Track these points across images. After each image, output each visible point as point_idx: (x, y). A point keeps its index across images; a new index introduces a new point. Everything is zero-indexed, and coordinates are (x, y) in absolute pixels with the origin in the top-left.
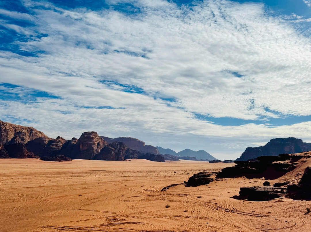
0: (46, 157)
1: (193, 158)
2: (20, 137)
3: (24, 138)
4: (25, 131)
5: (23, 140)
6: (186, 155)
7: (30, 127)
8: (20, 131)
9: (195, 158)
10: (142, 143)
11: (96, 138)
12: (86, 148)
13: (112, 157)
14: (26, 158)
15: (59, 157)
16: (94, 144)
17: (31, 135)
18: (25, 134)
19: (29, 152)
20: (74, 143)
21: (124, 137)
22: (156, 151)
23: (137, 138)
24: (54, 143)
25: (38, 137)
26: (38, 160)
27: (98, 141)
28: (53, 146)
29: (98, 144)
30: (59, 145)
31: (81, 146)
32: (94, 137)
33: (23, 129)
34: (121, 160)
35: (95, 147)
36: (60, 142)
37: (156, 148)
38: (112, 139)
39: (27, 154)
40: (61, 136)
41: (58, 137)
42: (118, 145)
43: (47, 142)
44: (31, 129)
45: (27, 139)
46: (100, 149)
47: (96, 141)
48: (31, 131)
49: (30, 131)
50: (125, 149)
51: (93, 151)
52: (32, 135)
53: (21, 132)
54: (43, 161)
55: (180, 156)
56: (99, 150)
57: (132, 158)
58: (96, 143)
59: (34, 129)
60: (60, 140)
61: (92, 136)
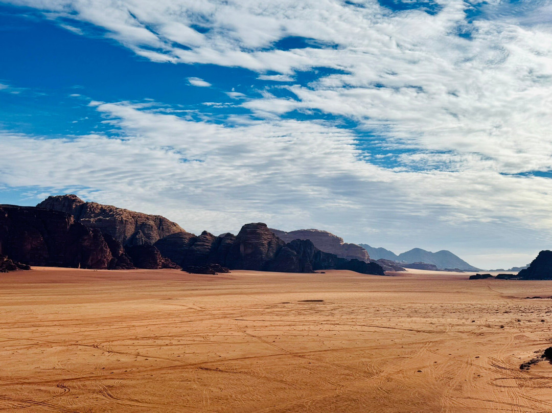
0: (192, 267)
1: (431, 265)
2: (143, 232)
3: (151, 234)
4: (152, 223)
5: (148, 236)
6: (417, 261)
7: (159, 216)
8: (143, 223)
9: (435, 266)
10: (338, 240)
11: (265, 233)
12: (249, 251)
13: (293, 267)
14: (160, 268)
15: (212, 267)
16: (263, 245)
17: (160, 229)
18: (152, 227)
19: (164, 259)
20: (229, 241)
21: (306, 229)
22: (364, 254)
23: (328, 231)
24: (199, 243)
25: (172, 232)
26: (179, 271)
27: (268, 238)
28: (198, 247)
29: (269, 244)
30: (206, 245)
31: (242, 248)
32: (263, 232)
33: (148, 218)
34: (309, 271)
35: (264, 250)
36: (208, 241)
37: (364, 249)
38: (286, 232)
39: (160, 261)
40: (208, 231)
41: (205, 233)
42: (300, 244)
43: (186, 241)
44: (160, 219)
45: (156, 236)
46: (273, 252)
47: (265, 240)
48: (160, 221)
49: (158, 221)
50: (313, 252)
51: (262, 257)
52: (163, 228)
53: (146, 224)
54: (188, 274)
55: (406, 262)
56: (272, 254)
57: (326, 268)
58: (265, 242)
59: (164, 218)
60: (207, 237)
61: (259, 231)
